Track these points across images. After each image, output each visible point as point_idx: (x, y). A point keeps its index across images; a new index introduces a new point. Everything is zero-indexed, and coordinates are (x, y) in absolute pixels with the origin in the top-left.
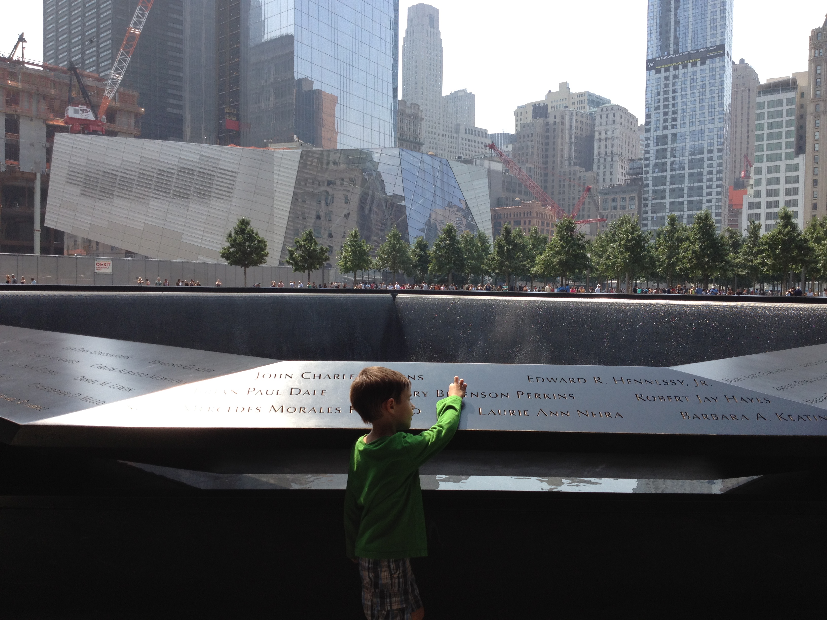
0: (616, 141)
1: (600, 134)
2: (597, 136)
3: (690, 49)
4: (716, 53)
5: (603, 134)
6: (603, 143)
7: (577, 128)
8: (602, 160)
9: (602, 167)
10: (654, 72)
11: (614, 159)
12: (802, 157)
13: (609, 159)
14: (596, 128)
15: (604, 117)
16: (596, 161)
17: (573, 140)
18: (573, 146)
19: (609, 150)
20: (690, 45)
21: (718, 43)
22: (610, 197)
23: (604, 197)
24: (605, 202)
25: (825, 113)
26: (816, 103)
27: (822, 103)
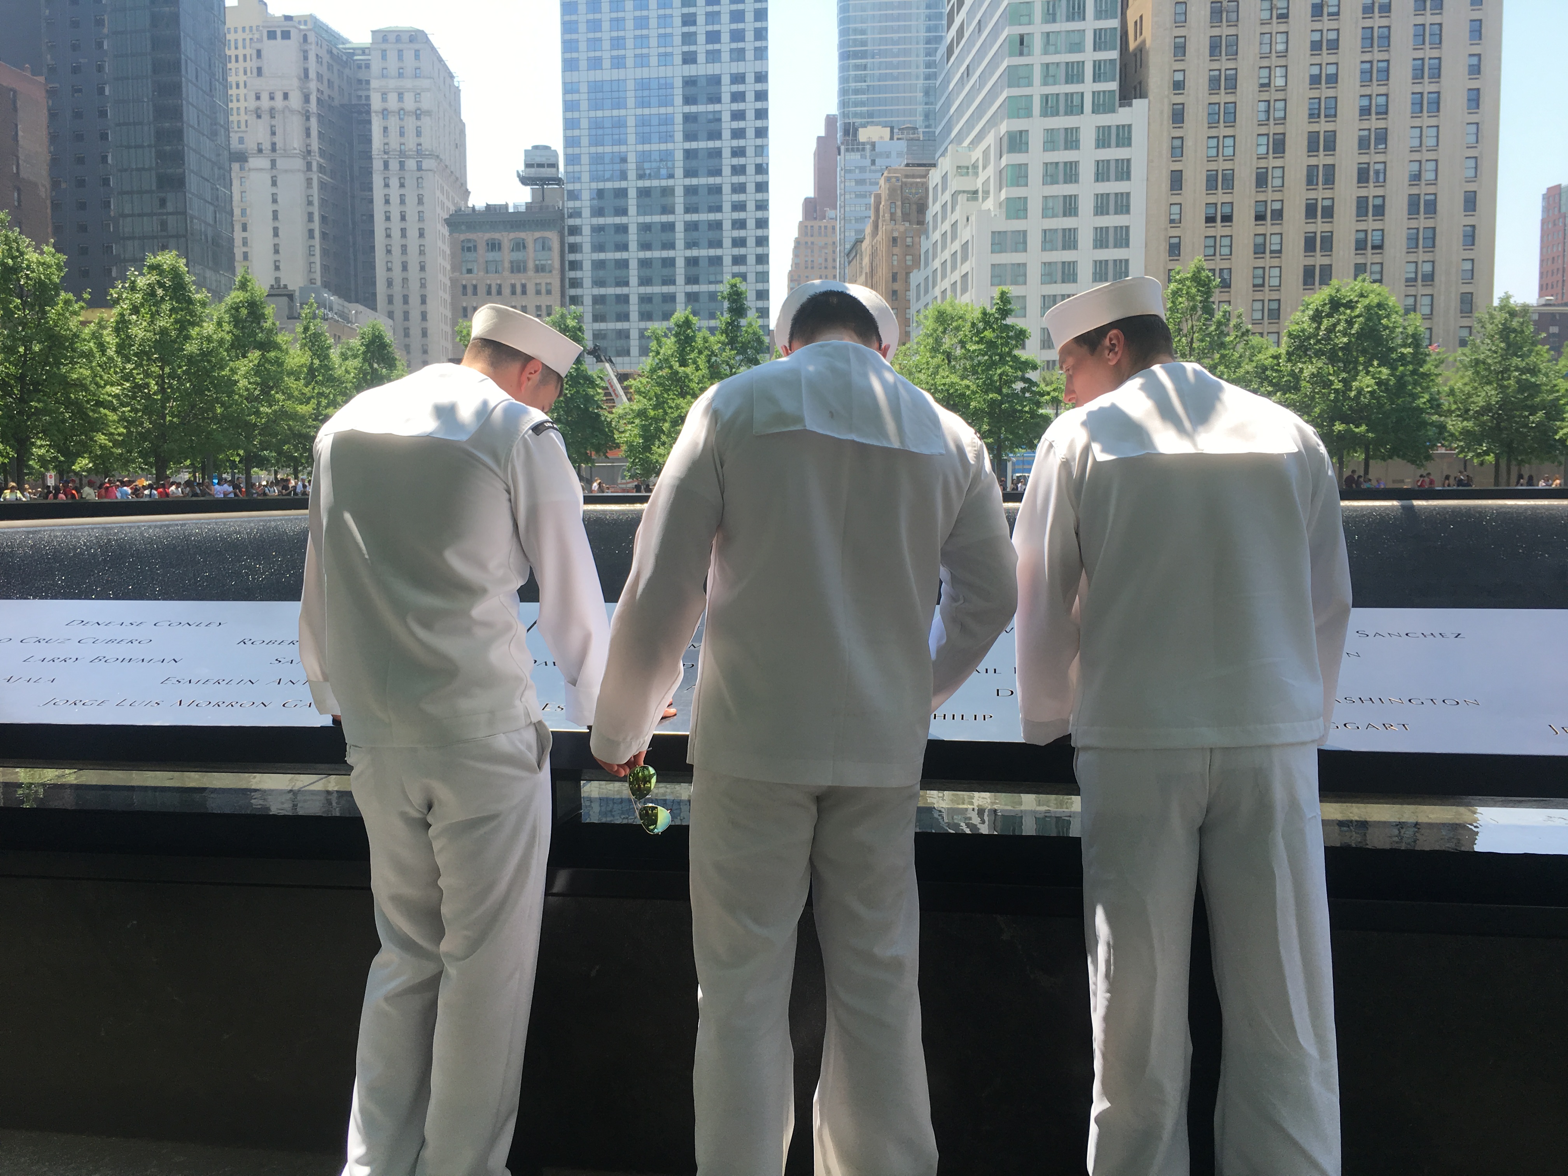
0: (426, 121)
1: (384, 99)
2: (376, 103)
5: (393, 98)
6: (393, 123)
7: (320, 77)
8: (394, 165)
9: (394, 182)
11: (425, 166)
12: (1138, 105)
13: (411, 164)
14: (374, 84)
15: (392, 56)
16: (377, 165)
17: (313, 106)
18: (314, 122)
19: (411, 143)
22: (481, 237)
23: (462, 237)
24: (469, 249)
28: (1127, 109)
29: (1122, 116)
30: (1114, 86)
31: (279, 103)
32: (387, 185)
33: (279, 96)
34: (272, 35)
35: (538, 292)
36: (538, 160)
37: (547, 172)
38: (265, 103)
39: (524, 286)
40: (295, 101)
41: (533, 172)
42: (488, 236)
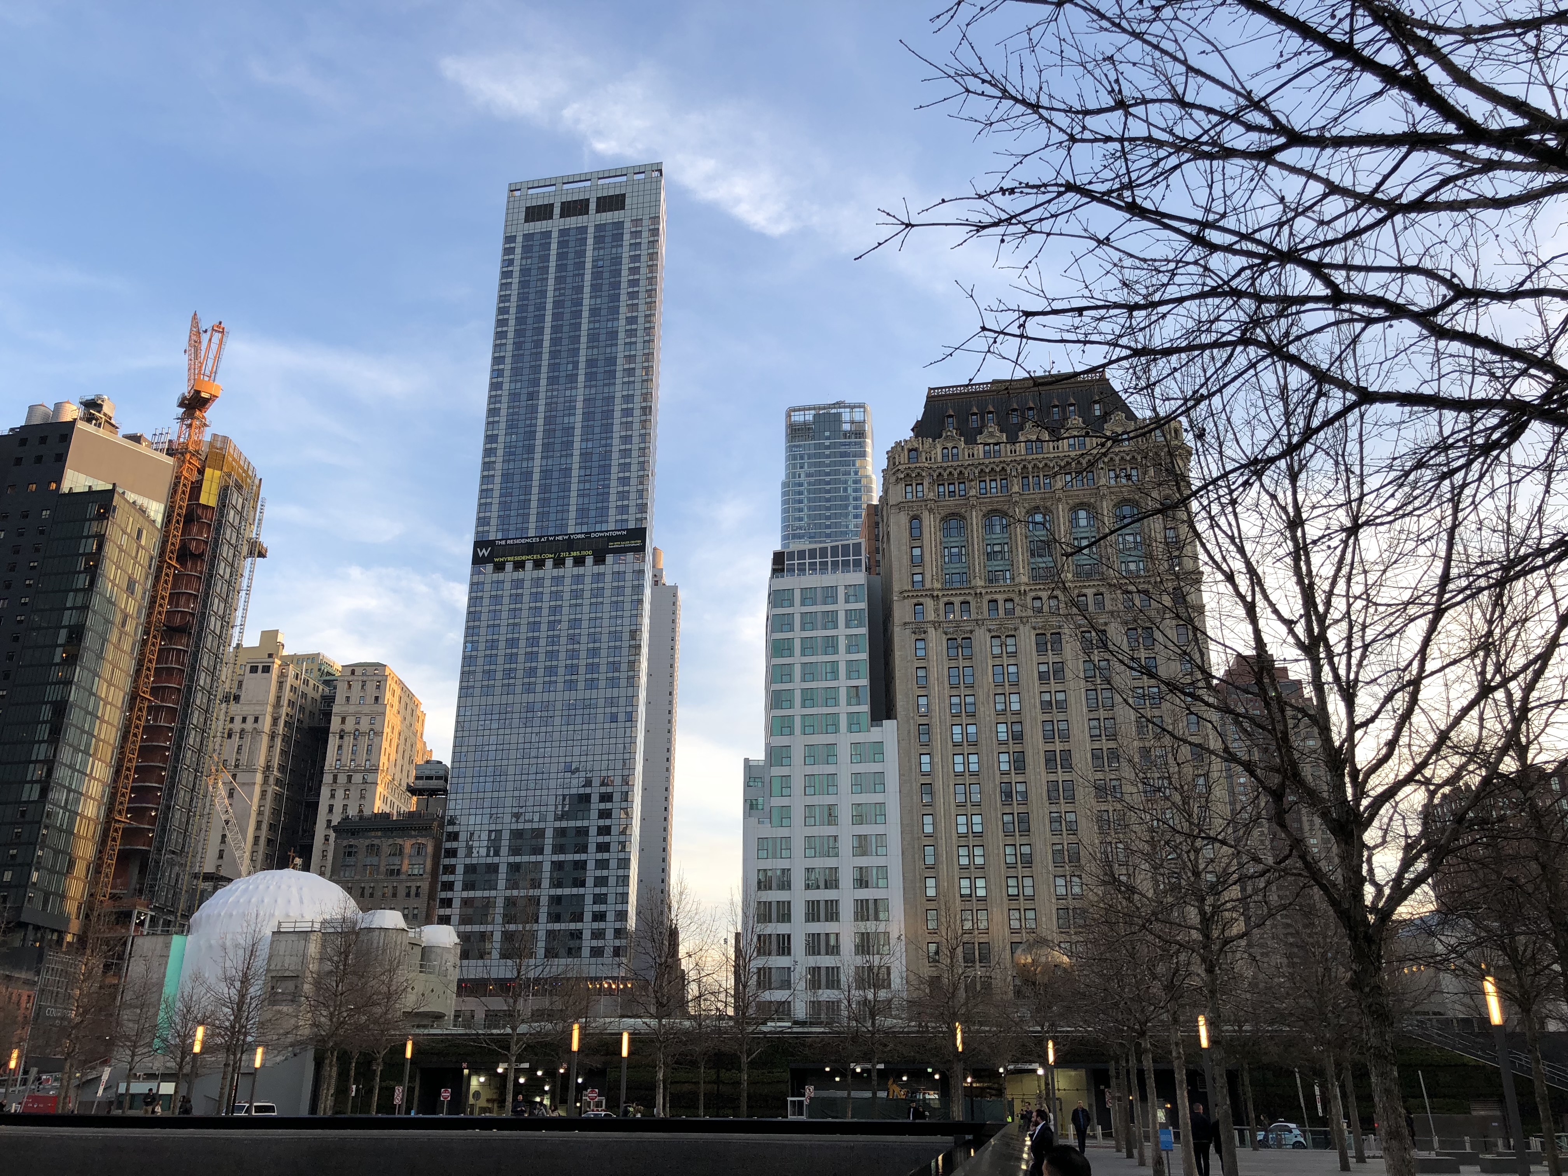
0: (377, 740)
1: (343, 722)
2: (335, 724)
3: (571, 530)
4: (627, 544)
5: (351, 721)
6: (349, 740)
7: (291, 703)
8: (342, 779)
9: (340, 794)
10: (490, 567)
11: (370, 779)
12: (890, 725)
13: (358, 778)
14: (335, 709)
15: (356, 686)
16: (327, 778)
18: (278, 742)
20: (572, 522)
21: (632, 525)
22: (362, 843)
23: (345, 843)
24: (350, 854)
25: (936, 625)
26: (915, 601)
27: (929, 603)
28: (879, 729)
29: (875, 734)
30: (865, 708)
31: (249, 725)
32: (333, 796)
33: (250, 720)
34: (254, 669)
35: (408, 895)
36: (427, 773)
37: (434, 784)
38: (237, 726)
39: (395, 888)
40: (266, 724)
41: (421, 784)
42: (368, 842)
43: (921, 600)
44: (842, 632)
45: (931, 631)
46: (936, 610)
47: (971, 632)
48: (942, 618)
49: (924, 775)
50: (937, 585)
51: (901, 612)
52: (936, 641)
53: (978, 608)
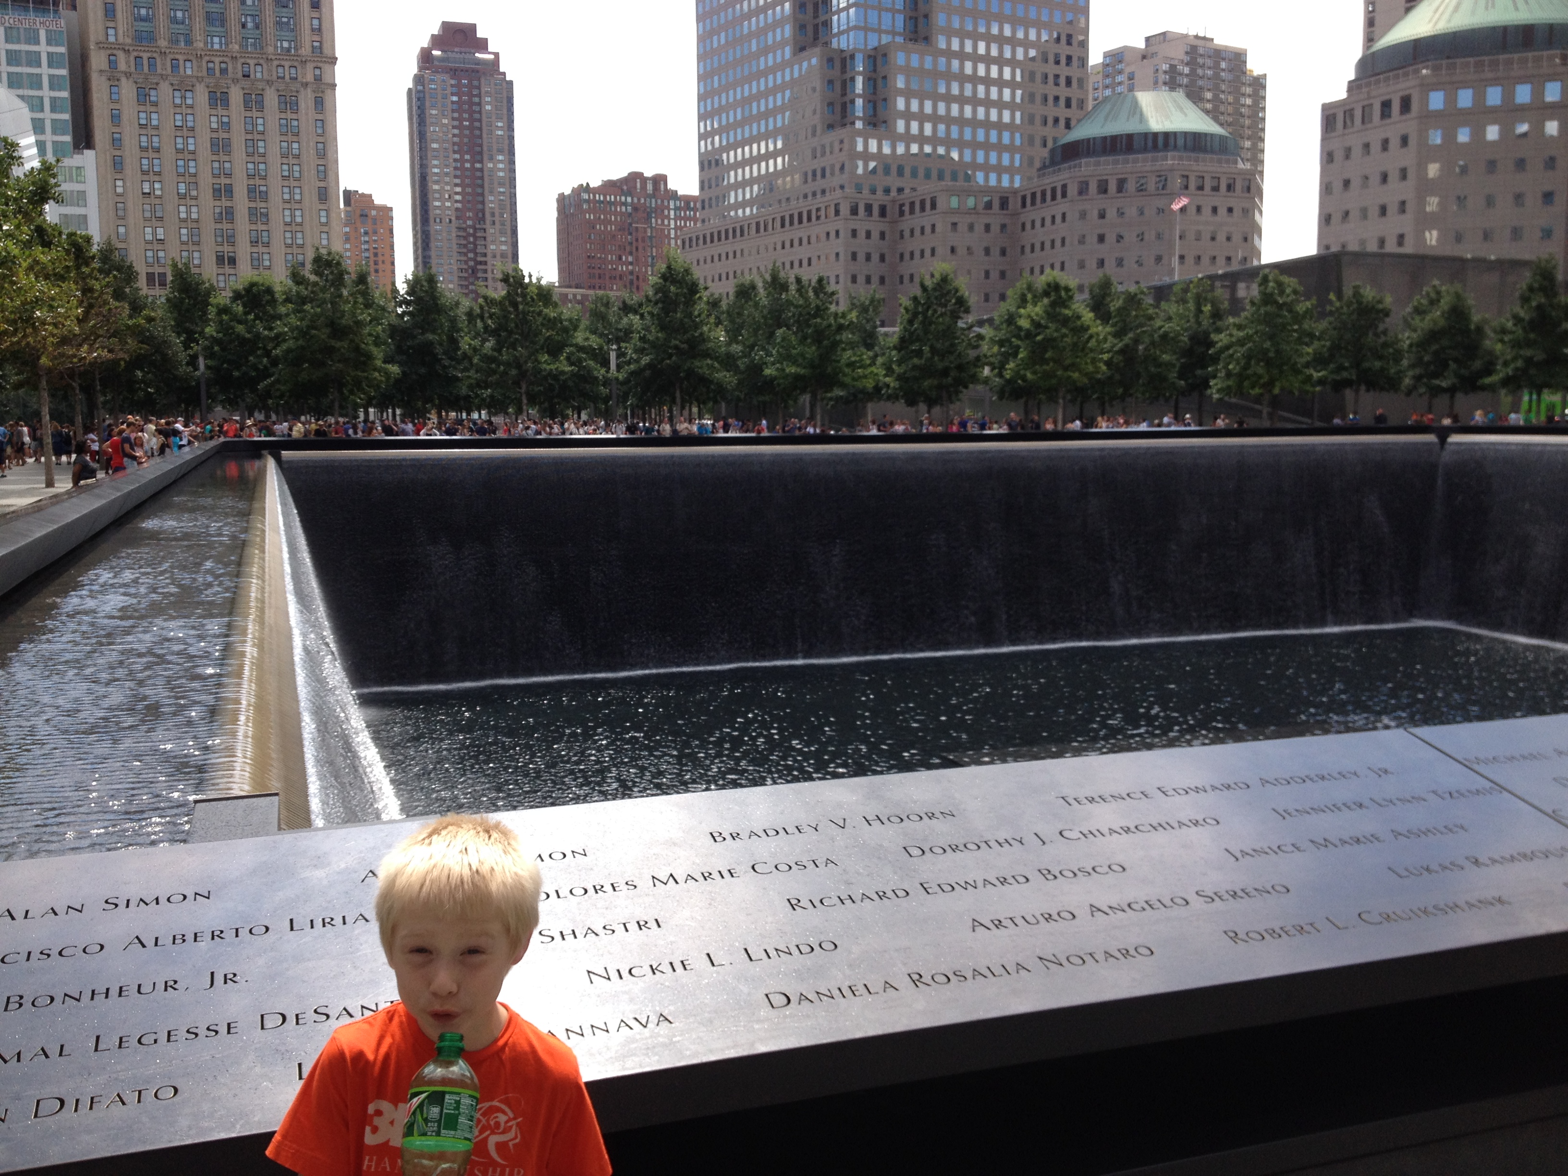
12: (89, 154)
25: (128, 75)
26: (109, 52)
27: (121, 56)
28: (80, 156)
29: (77, 160)
30: (68, 138)
43: (115, 52)
44: (45, 71)
45: (124, 80)
46: (127, 62)
47: (157, 84)
48: (133, 69)
49: (118, 195)
50: (128, 41)
51: (98, 61)
52: (128, 90)
53: (164, 64)
